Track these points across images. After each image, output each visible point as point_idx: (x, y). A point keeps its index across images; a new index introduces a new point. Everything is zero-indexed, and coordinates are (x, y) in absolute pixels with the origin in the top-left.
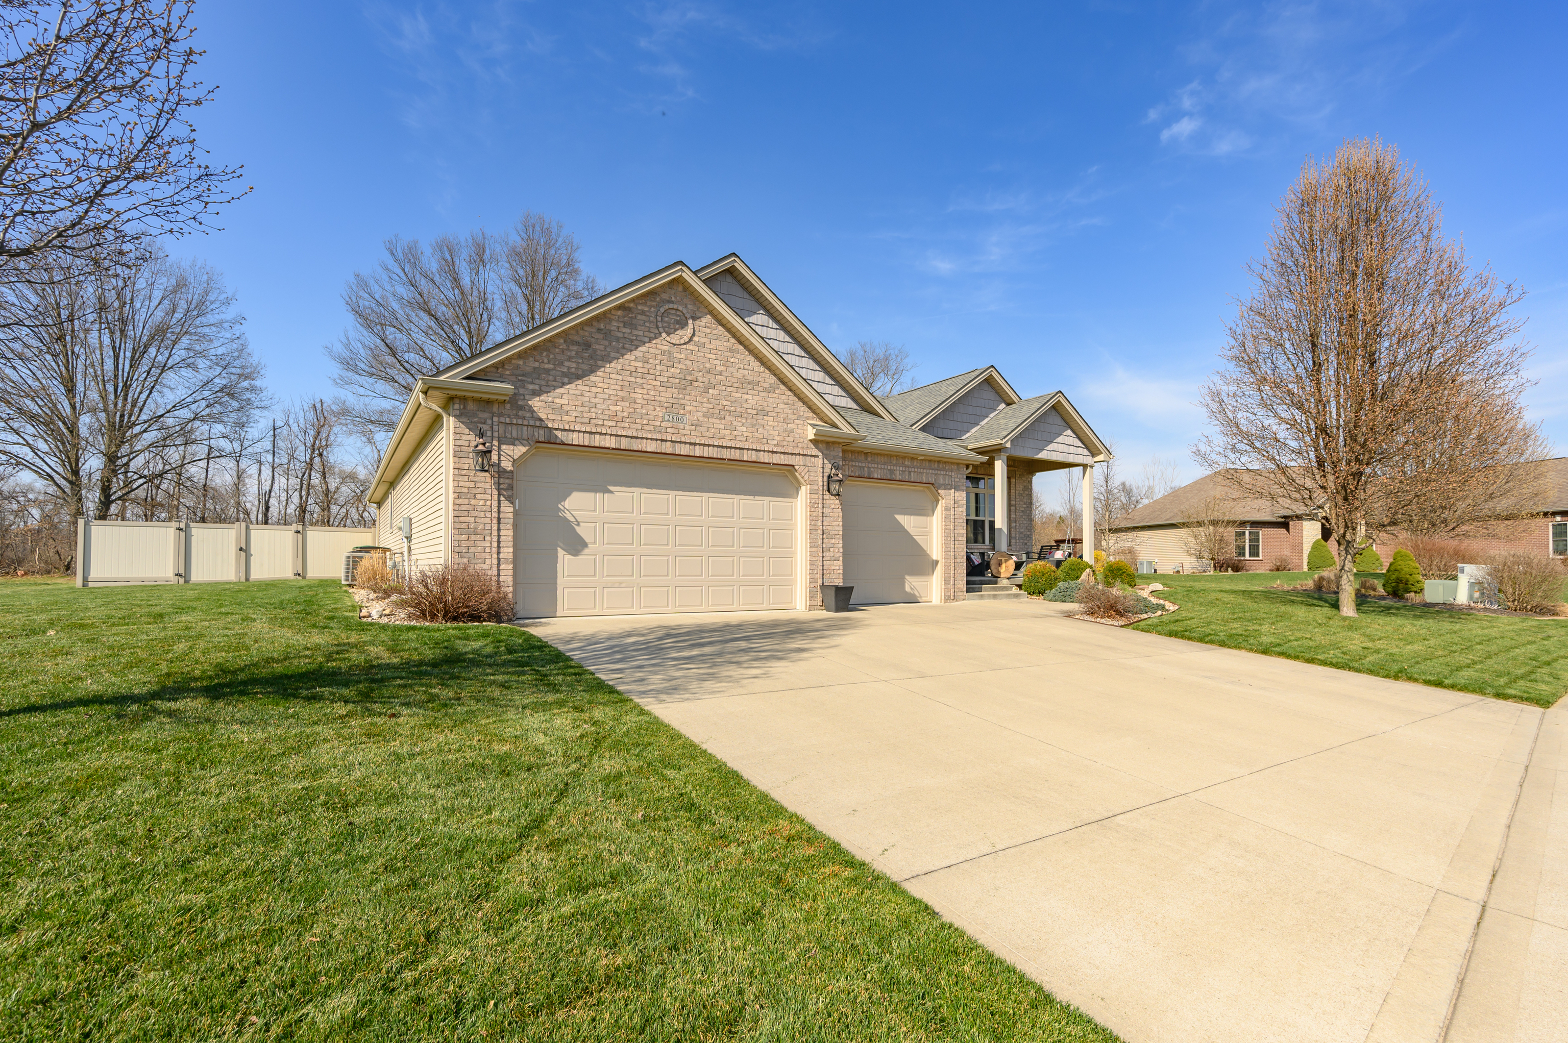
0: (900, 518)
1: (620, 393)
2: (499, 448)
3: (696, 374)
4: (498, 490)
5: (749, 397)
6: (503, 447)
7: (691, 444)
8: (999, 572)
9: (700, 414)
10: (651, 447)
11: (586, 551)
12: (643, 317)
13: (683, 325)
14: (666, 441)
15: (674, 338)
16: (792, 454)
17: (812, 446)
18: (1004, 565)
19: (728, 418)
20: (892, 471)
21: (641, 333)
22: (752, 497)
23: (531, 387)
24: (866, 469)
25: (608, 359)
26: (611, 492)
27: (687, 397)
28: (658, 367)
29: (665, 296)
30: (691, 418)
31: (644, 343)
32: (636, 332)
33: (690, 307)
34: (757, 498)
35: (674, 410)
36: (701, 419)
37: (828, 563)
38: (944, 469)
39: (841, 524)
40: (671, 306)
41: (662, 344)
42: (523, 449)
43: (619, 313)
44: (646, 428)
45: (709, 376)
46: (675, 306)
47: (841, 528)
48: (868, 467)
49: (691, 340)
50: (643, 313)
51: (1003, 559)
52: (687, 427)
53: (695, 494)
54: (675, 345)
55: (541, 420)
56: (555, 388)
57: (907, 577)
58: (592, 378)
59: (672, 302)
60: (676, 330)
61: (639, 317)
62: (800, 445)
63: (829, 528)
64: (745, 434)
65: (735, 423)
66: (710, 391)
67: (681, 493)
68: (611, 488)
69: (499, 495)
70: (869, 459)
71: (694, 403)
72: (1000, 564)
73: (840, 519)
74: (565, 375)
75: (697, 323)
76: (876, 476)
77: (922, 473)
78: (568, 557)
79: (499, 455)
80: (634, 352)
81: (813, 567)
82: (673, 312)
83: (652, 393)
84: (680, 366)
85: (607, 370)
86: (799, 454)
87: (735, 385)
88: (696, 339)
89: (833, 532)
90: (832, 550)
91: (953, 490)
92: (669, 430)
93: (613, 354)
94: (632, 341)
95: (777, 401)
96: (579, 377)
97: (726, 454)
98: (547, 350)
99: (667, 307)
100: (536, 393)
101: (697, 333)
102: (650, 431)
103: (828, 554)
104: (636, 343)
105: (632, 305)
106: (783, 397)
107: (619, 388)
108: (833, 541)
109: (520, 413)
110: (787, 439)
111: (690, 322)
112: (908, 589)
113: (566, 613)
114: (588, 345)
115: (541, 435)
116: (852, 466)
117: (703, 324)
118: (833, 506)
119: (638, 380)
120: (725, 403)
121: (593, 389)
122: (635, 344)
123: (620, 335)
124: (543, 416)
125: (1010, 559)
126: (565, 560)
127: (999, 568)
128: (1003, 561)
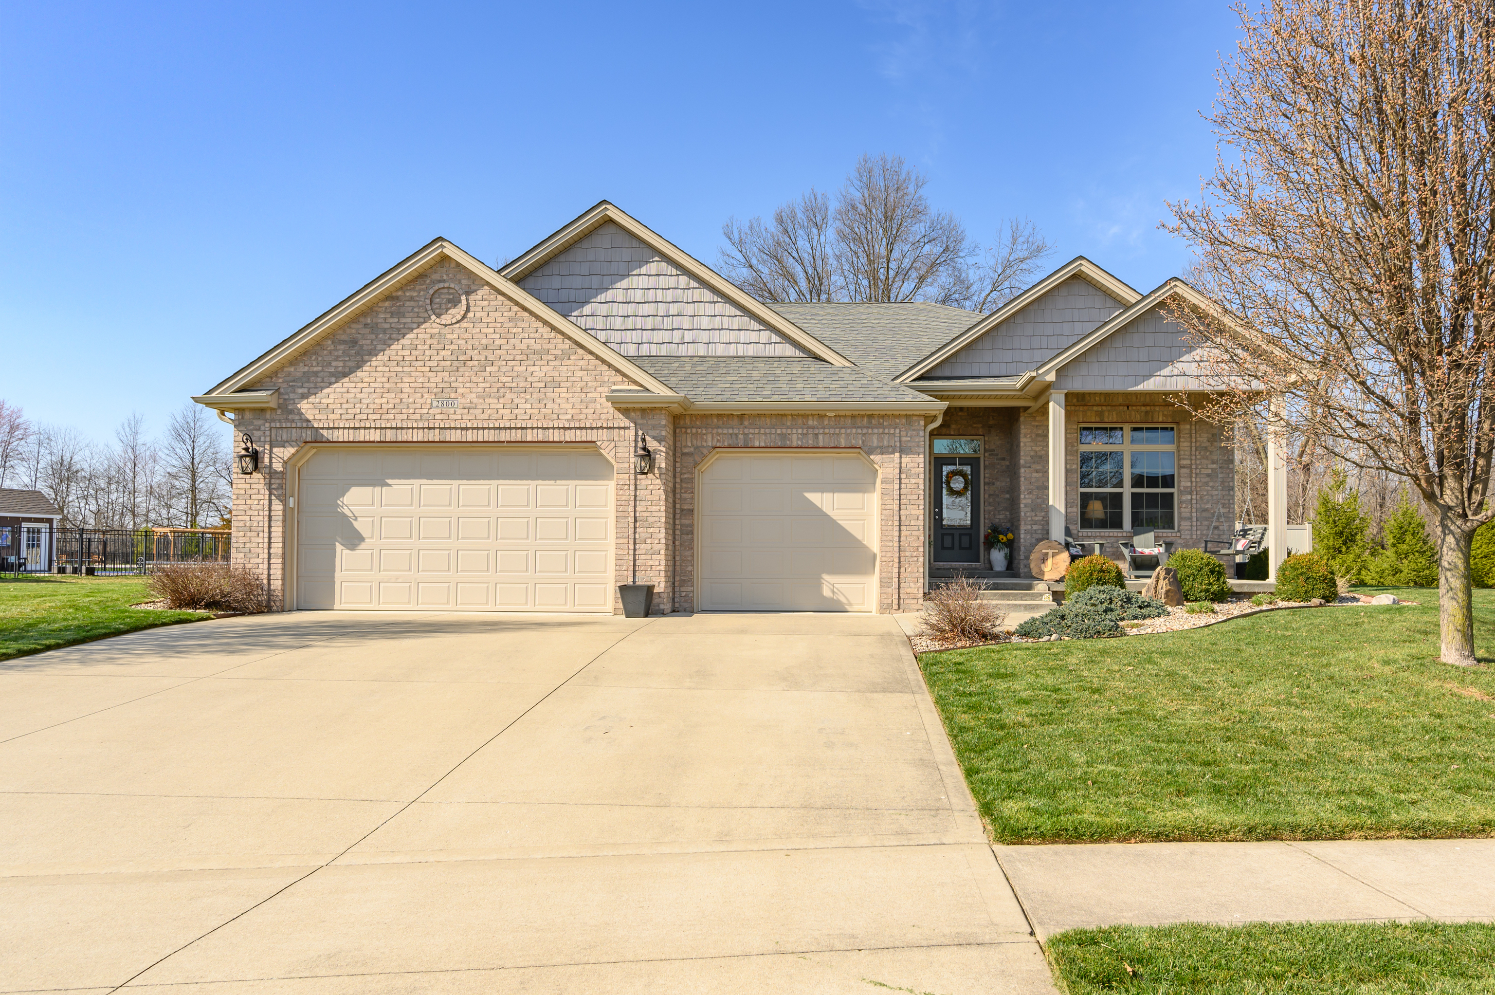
0: (814, 497)
1: (387, 385)
2: (271, 452)
3: (469, 353)
4: (270, 489)
5: (537, 368)
6: (275, 450)
7: (462, 429)
8: (1042, 573)
9: (474, 395)
10: (418, 436)
11: (363, 545)
12: (412, 303)
13: (455, 302)
14: (434, 428)
15: (446, 319)
16: (592, 428)
17: (621, 416)
18: (1049, 562)
19: (509, 396)
20: (783, 436)
21: (409, 320)
22: (552, 482)
23: (300, 391)
24: (741, 436)
25: (373, 352)
26: (390, 485)
27: (460, 379)
28: (427, 353)
29: (436, 277)
30: (463, 401)
31: (412, 330)
32: (403, 320)
33: (464, 282)
34: (558, 482)
35: (443, 394)
36: (475, 401)
37: (642, 557)
38: (880, 426)
39: (663, 508)
40: (441, 285)
41: (433, 326)
42: (292, 450)
43: (387, 304)
44: (411, 417)
45: (485, 353)
46: (446, 285)
47: (664, 514)
48: (745, 434)
49: (464, 317)
50: (412, 299)
51: (1050, 552)
52: (459, 411)
53: (482, 482)
54: (446, 325)
55: (308, 421)
56: (322, 389)
57: (825, 577)
58: (359, 374)
59: (444, 281)
60: (447, 310)
61: (408, 304)
62: (603, 417)
63: (645, 514)
64: (529, 412)
65: (516, 401)
66: (488, 369)
67: (465, 482)
68: (389, 481)
69: (270, 495)
70: (746, 423)
71: (468, 385)
72: (1044, 560)
73: (662, 503)
74: (332, 375)
75: (472, 297)
76: (757, 444)
77: (838, 435)
78: (346, 551)
79: (271, 458)
80: (402, 341)
81: (619, 562)
82: (446, 291)
83: (421, 380)
84: (452, 347)
85: (374, 364)
86: (602, 428)
87: (518, 358)
88: (471, 315)
89: (651, 519)
90: (649, 541)
91: (897, 455)
92: (437, 417)
93: (379, 347)
94: (399, 330)
95: (572, 368)
96: (345, 375)
97: (505, 436)
98: (316, 353)
99: (436, 288)
100: (304, 396)
101: (472, 309)
102: (416, 421)
103: (643, 546)
104: (403, 331)
105: (400, 293)
106: (581, 363)
107: (385, 380)
108: (651, 530)
109: (290, 417)
110: (585, 411)
111: (463, 298)
112: (826, 592)
113: (343, 606)
114: (354, 342)
115: (308, 435)
116: (719, 434)
117: (480, 297)
118: (651, 487)
119: (406, 369)
120: (504, 379)
121: (360, 385)
122: (401, 333)
123: (387, 326)
124: (310, 417)
125: (1062, 552)
126: (343, 555)
127: (1043, 566)
128: (1050, 554)
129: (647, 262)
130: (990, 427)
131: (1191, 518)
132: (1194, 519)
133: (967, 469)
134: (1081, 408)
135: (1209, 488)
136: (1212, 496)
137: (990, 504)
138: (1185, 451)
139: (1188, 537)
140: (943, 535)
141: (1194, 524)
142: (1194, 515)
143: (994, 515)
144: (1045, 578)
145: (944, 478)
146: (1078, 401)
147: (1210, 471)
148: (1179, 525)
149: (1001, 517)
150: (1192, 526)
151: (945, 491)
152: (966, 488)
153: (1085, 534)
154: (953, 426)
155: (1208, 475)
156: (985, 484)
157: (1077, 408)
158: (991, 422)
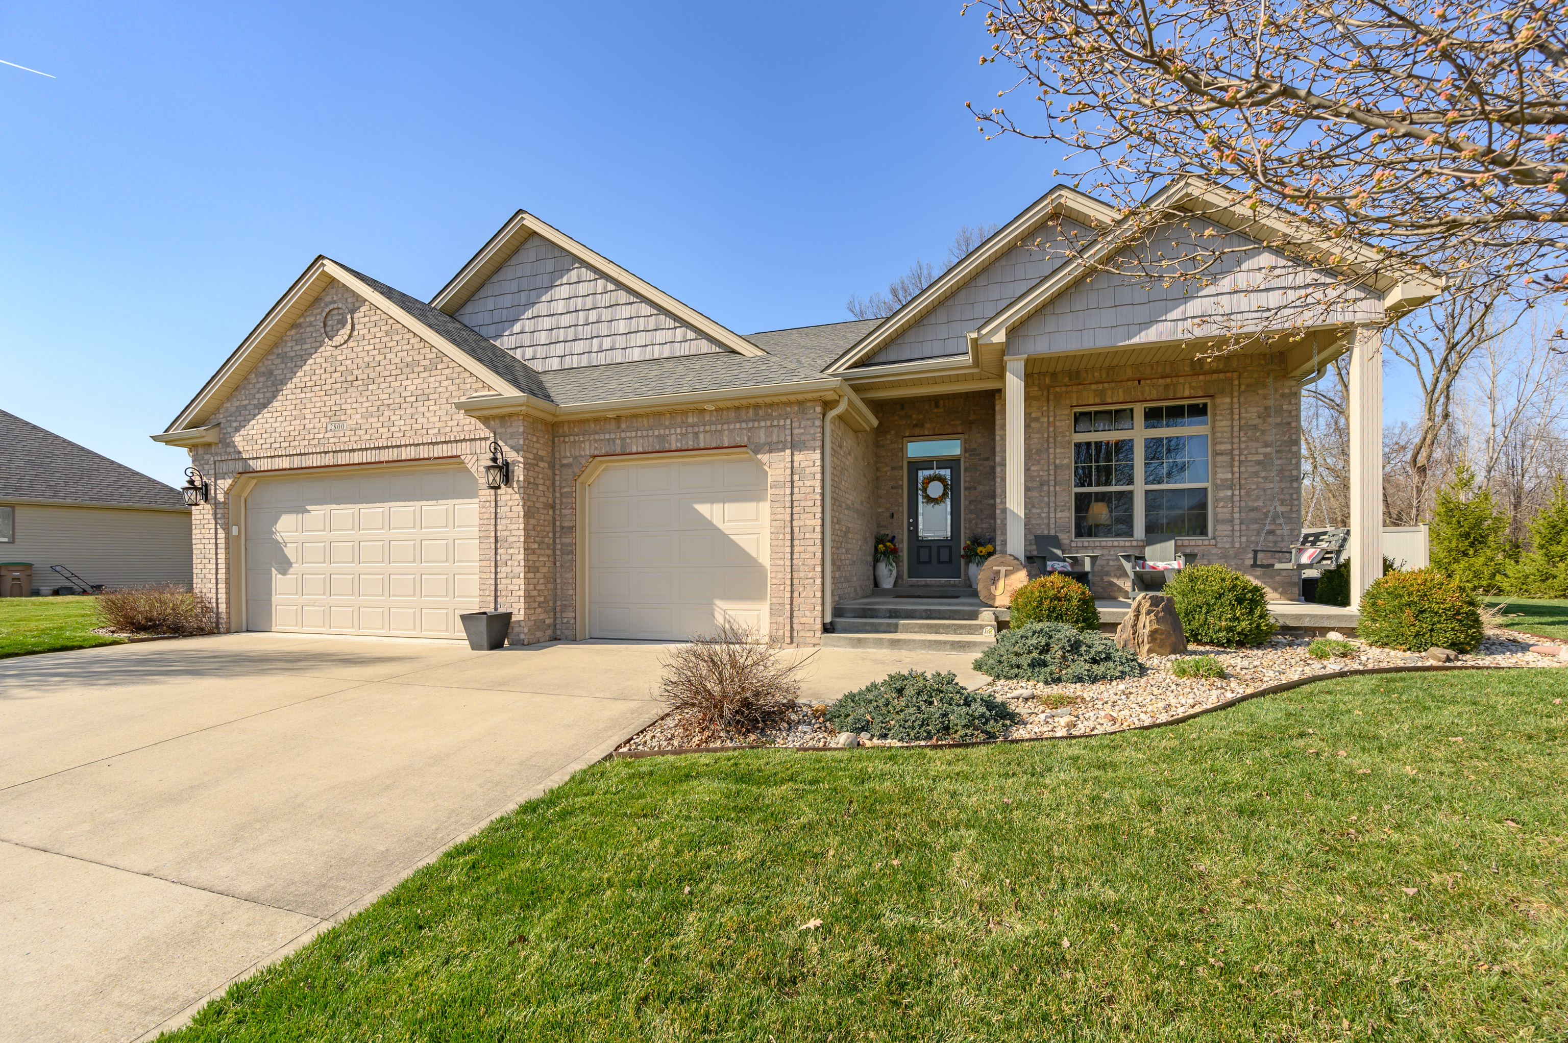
0: (704, 509)
1: (294, 413)
2: (216, 484)
3: (355, 372)
4: (215, 519)
5: (409, 382)
6: (219, 482)
7: (350, 451)
8: (994, 598)
9: (359, 416)
10: (316, 461)
11: (291, 571)
12: (311, 329)
13: (343, 323)
14: (328, 452)
15: (338, 340)
16: (456, 441)
17: (482, 426)
18: (1001, 583)
19: (386, 413)
20: (661, 438)
21: (308, 346)
22: (434, 502)
23: (234, 424)
24: (618, 442)
25: (283, 383)
26: (309, 512)
27: (349, 401)
28: (323, 377)
29: (328, 299)
30: (350, 422)
31: (311, 354)
32: (305, 347)
33: (350, 300)
34: (440, 502)
35: (335, 417)
36: (360, 421)
37: (503, 581)
38: (769, 417)
39: (522, 526)
40: (331, 307)
41: (327, 349)
42: (229, 481)
43: (293, 332)
44: (312, 442)
45: (367, 371)
46: (336, 306)
47: (522, 533)
48: (621, 438)
49: (350, 336)
50: (311, 324)
51: (1003, 569)
52: (347, 434)
53: (378, 505)
54: (336, 347)
55: (240, 453)
56: (249, 421)
57: (719, 603)
58: (275, 404)
59: (335, 302)
60: (338, 331)
61: (308, 329)
62: (466, 428)
63: (506, 533)
64: (403, 428)
65: (393, 418)
66: (370, 387)
67: (364, 505)
68: (309, 508)
69: (216, 524)
70: (623, 426)
71: (355, 406)
72: (995, 581)
73: (521, 520)
74: (256, 407)
75: (356, 315)
76: (634, 450)
77: (722, 430)
78: (279, 576)
79: (215, 490)
80: (304, 368)
81: (483, 587)
82: (335, 312)
83: (318, 405)
84: (343, 368)
85: (285, 392)
86: (464, 440)
87: (394, 373)
88: (355, 333)
89: (511, 539)
90: (509, 563)
91: (788, 452)
92: (332, 440)
93: (288, 376)
94: (301, 356)
95: (438, 378)
96: (265, 406)
97: (385, 456)
98: (245, 388)
99: (327, 310)
100: (237, 430)
101: (357, 327)
102: (315, 446)
103: (504, 569)
104: (305, 357)
105: (302, 320)
106: (447, 371)
107: (292, 407)
108: (511, 551)
109: (228, 450)
110: (450, 423)
111: (349, 316)
112: (719, 619)
113: (279, 628)
114: (271, 373)
115: (240, 467)
116: (596, 441)
117: (362, 314)
118: (510, 503)
119: (308, 395)
120: (383, 397)
121: (275, 414)
122: (303, 359)
123: (293, 354)
124: (241, 449)
125: (1019, 570)
126: (279, 581)
127: (993, 588)
128: (1003, 573)
129: (569, 270)
130: (972, 423)
131: (1231, 521)
132: (1237, 522)
133: (946, 473)
134: (1075, 388)
135: (1260, 480)
136: (1265, 490)
137: (971, 512)
138: (1222, 432)
139: (1228, 546)
140: (919, 548)
141: (1237, 528)
142: (1237, 516)
143: (976, 524)
144: (997, 604)
145: (920, 486)
146: (1070, 379)
147: (1261, 457)
148: (1215, 530)
149: (984, 526)
150: (1233, 531)
151: (920, 498)
152: (944, 495)
153: (1080, 544)
154: (928, 425)
155: (1259, 463)
156: (966, 488)
157: (1069, 389)
158: (972, 417)
